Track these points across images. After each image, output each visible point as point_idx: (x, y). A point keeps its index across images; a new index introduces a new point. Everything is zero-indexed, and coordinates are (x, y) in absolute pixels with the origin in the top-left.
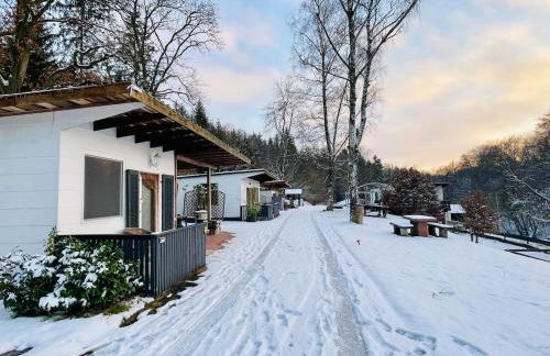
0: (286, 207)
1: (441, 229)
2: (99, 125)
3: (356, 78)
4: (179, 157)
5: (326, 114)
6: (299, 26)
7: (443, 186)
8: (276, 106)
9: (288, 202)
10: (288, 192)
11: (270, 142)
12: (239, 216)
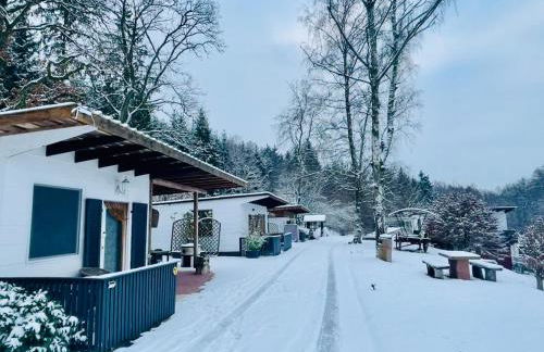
0: (302, 237)
1: (487, 270)
2: (53, 150)
3: (378, 82)
4: (155, 182)
5: (349, 123)
6: (315, 20)
7: (507, 211)
8: (291, 114)
9: (307, 231)
10: (308, 218)
11: (288, 156)
12: (238, 250)
